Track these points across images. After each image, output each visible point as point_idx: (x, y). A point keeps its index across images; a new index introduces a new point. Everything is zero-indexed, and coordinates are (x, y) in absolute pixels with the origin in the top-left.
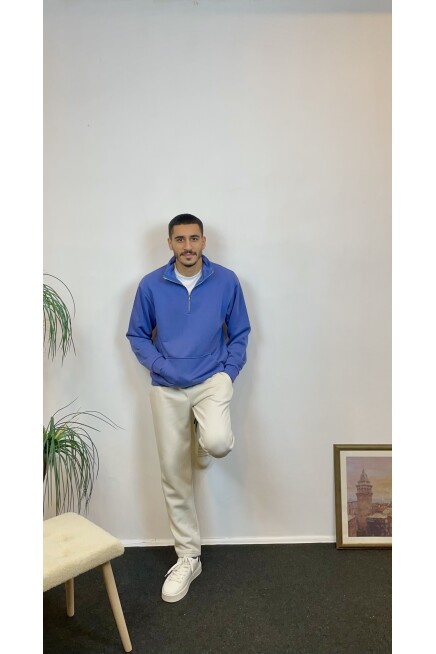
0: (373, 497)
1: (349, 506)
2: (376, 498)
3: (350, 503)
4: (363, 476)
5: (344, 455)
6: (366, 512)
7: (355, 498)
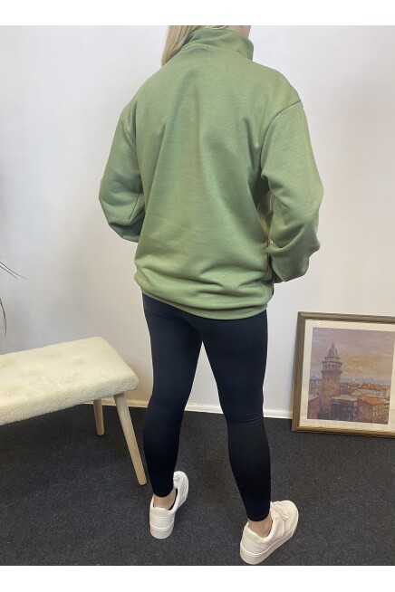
0: (342, 376)
1: (311, 385)
2: (346, 377)
3: (312, 381)
4: (331, 351)
5: (310, 325)
6: (332, 392)
7: (319, 376)
